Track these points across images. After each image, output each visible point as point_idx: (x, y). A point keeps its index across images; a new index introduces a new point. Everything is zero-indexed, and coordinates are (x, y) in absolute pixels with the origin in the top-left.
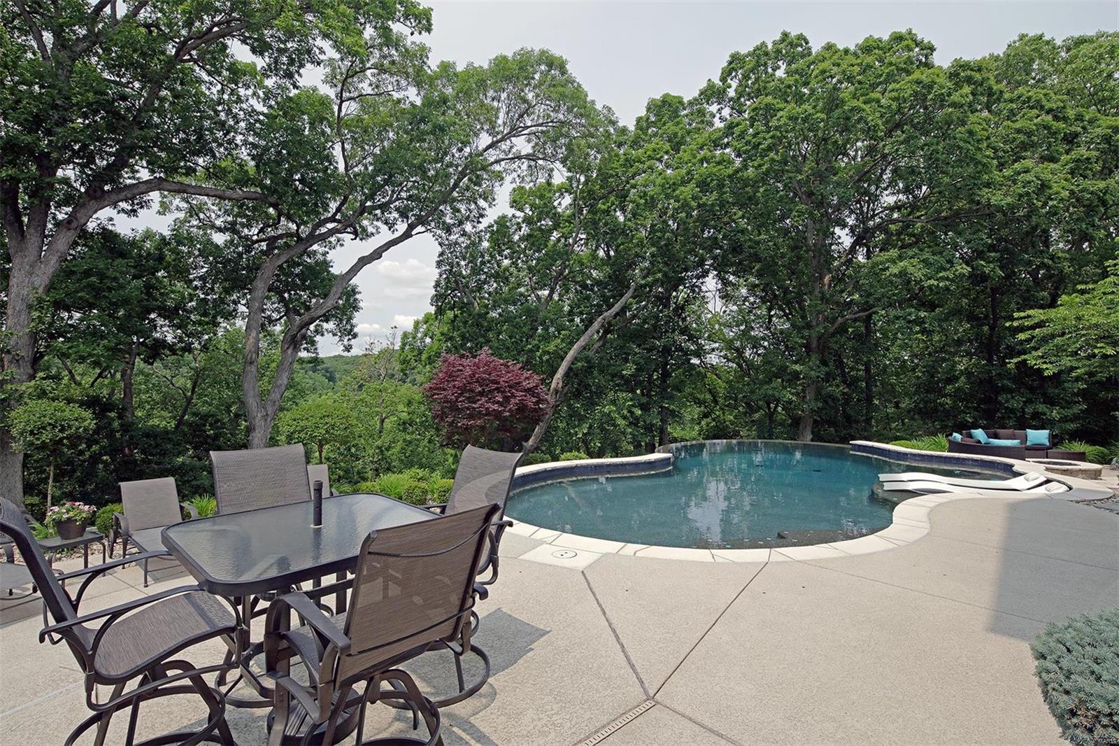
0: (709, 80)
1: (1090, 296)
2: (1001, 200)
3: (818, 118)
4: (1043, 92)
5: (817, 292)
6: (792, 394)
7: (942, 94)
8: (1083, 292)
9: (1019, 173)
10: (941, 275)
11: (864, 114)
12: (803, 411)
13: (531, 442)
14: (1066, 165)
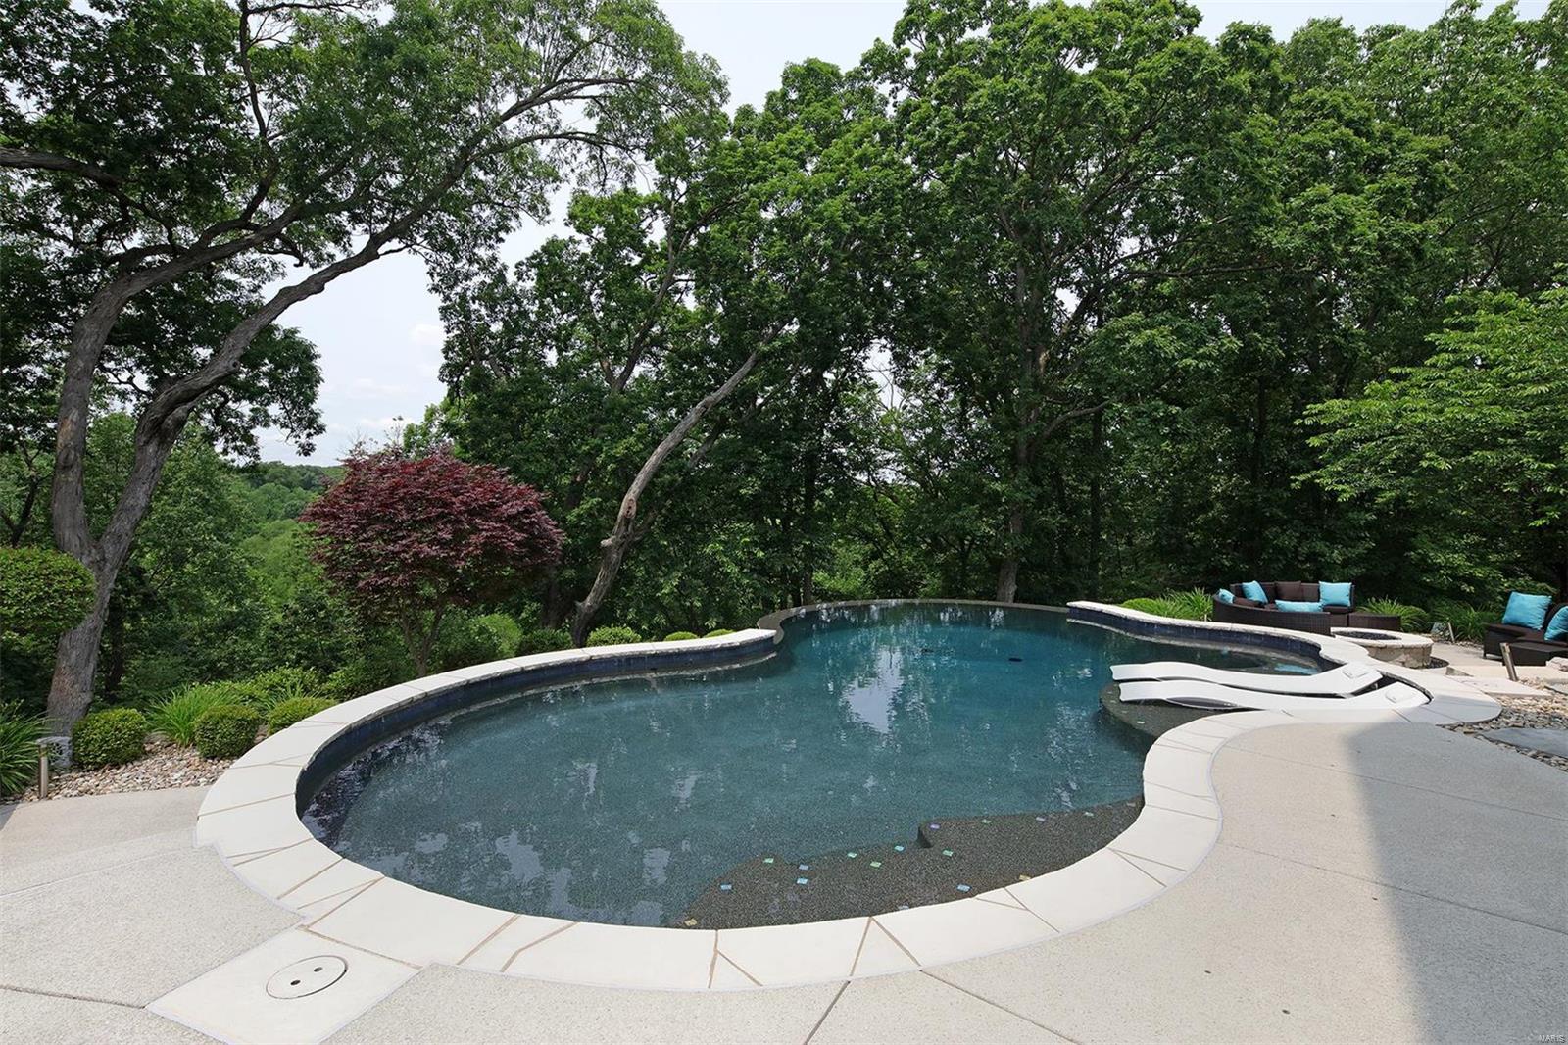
0: (878, 40)
1: (1407, 384)
2: (1287, 242)
3: (1034, 100)
4: (1342, 95)
5: (1028, 376)
6: (990, 526)
7: (1213, 73)
8: (1397, 378)
9: (1312, 203)
10: (1201, 351)
11: (1101, 97)
12: (1004, 551)
13: (588, 602)
14: (1373, 197)
